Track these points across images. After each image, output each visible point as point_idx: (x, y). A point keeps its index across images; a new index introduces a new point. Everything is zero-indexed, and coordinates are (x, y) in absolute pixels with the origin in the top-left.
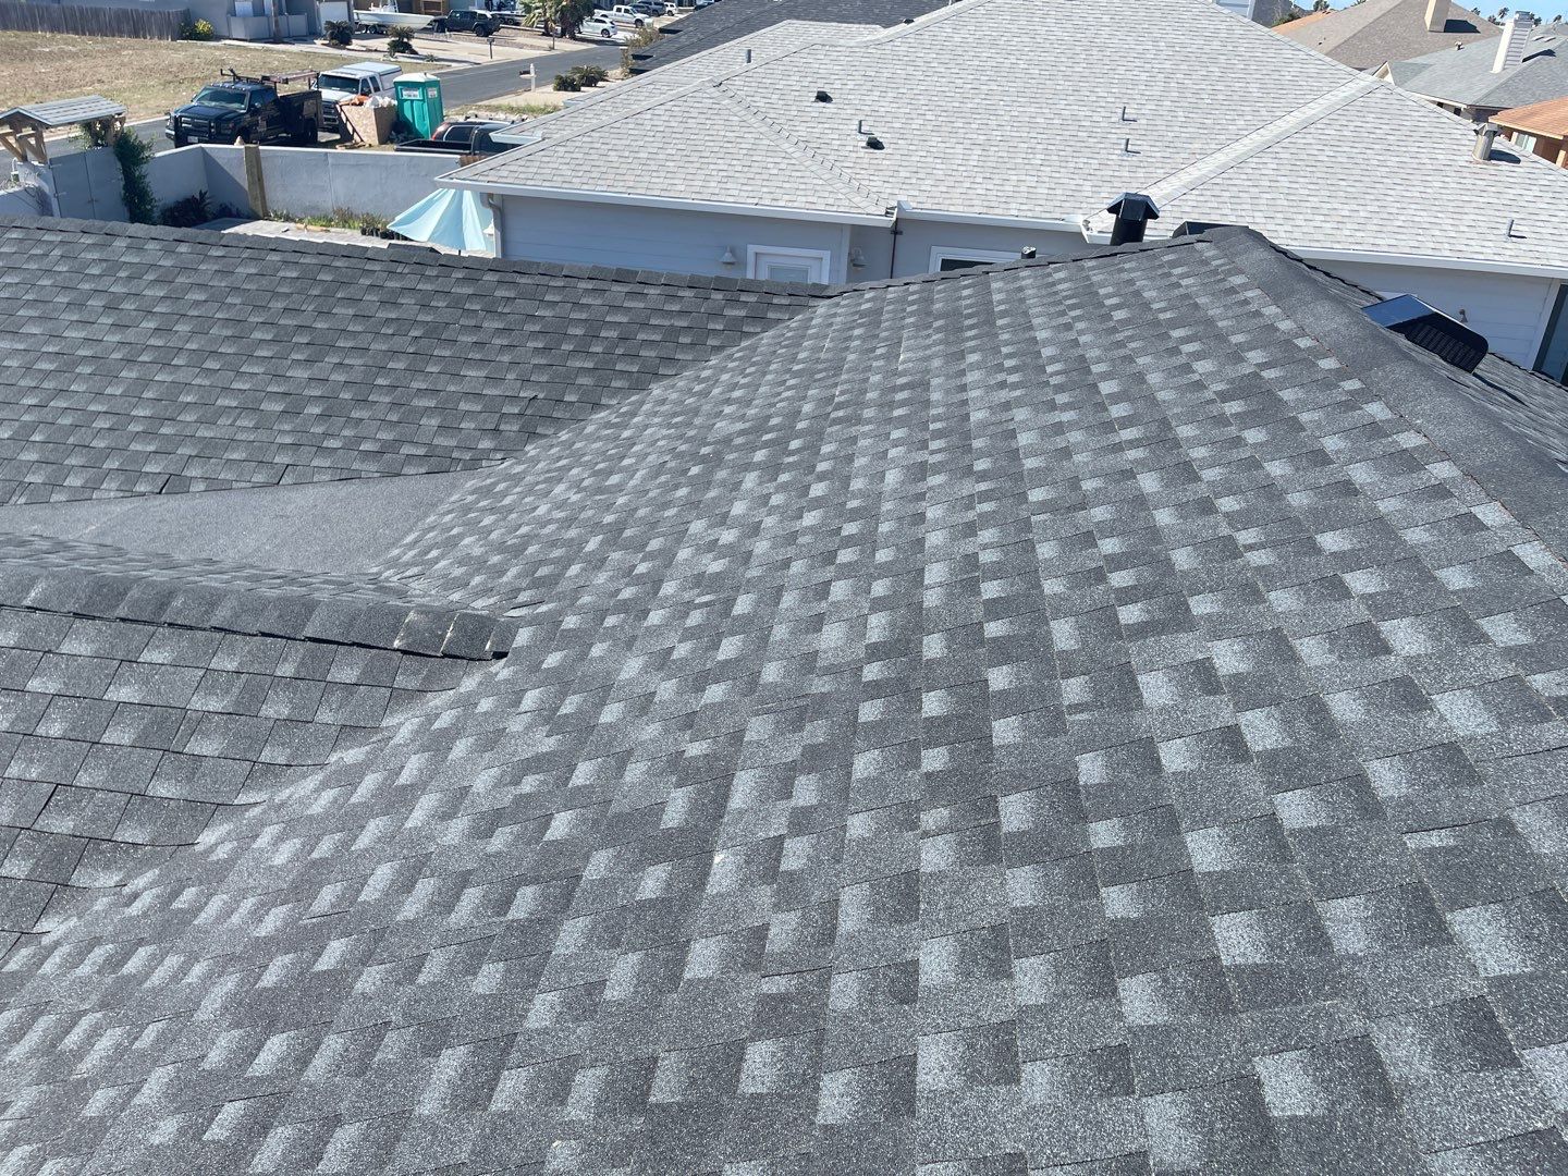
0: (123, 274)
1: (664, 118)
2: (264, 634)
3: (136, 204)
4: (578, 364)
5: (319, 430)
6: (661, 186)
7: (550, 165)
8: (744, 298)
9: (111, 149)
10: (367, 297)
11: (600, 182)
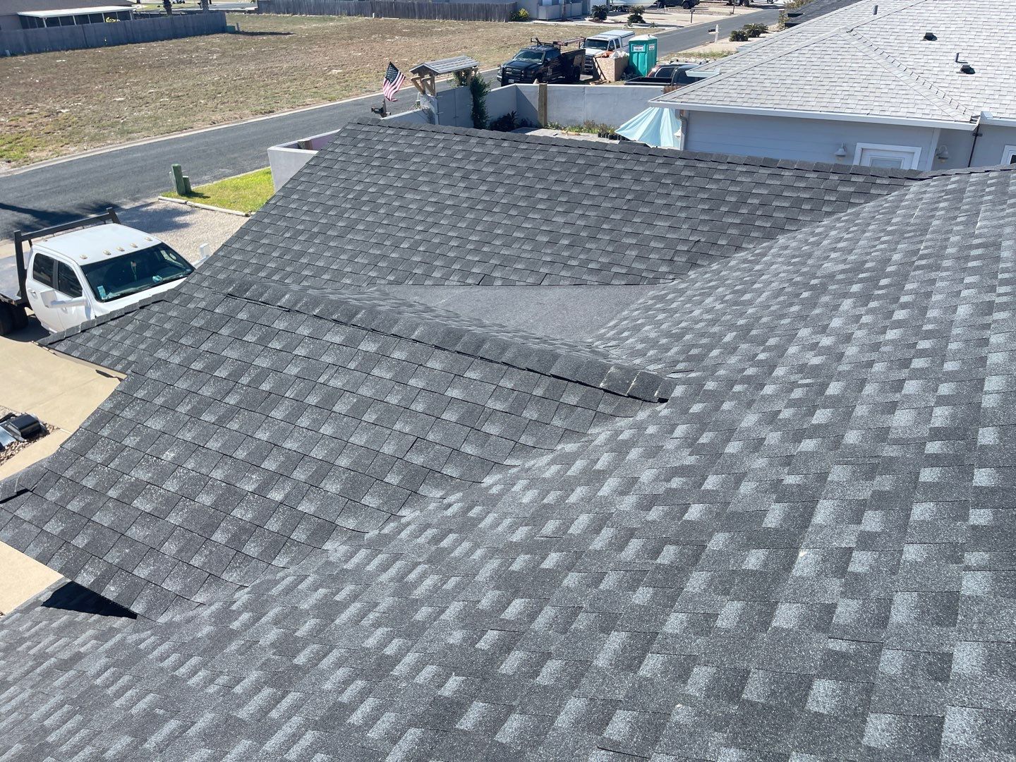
0: (473, 158)
1: (807, 56)
2: (529, 370)
3: (478, 119)
4: (730, 220)
5: (566, 254)
6: (798, 103)
7: (724, 91)
8: (854, 179)
9: (468, 87)
10: (603, 174)
11: (756, 101)
